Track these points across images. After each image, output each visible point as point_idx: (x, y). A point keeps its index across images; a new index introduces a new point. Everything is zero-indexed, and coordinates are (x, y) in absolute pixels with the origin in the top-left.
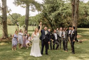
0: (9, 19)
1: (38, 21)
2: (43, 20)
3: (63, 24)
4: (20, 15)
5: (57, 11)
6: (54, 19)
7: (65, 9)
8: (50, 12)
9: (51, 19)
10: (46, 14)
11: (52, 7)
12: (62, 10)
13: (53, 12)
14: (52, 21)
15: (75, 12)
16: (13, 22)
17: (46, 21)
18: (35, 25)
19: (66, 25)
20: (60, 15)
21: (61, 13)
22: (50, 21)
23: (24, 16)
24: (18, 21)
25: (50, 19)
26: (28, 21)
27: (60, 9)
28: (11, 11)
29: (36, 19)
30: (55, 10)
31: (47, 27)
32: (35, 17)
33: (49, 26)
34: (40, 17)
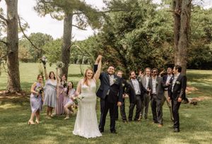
0: (24, 46)
1: (93, 52)
2: (105, 49)
3: (152, 59)
4: (48, 38)
5: (138, 28)
6: (130, 49)
7: (157, 24)
8: (122, 30)
9: (124, 47)
10: (112, 35)
11: (126, 20)
12: (150, 26)
13: (128, 31)
14: (125, 52)
15: (182, 31)
16: (33, 55)
17: (113, 52)
18: (86, 62)
19: (160, 63)
20: (145, 38)
21: (149, 34)
22: (121, 52)
23: (59, 40)
24: (44, 53)
25: (121, 48)
26: (69, 51)
27: (147, 23)
28: (27, 29)
29: (88, 48)
30: (134, 27)
31: (115, 66)
32: (86, 43)
33: (120, 65)
34: (98, 42)
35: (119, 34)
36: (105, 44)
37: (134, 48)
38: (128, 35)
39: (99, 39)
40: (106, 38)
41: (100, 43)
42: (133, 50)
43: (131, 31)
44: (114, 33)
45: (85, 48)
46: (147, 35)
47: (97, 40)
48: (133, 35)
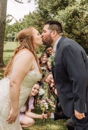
13: (61, 9)
26: (4, 23)
35: (53, 13)
36: (40, 21)
37: (67, 25)
38: (61, 13)
39: (35, 16)
40: (41, 14)
41: (36, 20)
42: (67, 27)
43: (64, 9)
44: (48, 10)
46: (80, 12)
47: (32, 17)
48: (66, 12)
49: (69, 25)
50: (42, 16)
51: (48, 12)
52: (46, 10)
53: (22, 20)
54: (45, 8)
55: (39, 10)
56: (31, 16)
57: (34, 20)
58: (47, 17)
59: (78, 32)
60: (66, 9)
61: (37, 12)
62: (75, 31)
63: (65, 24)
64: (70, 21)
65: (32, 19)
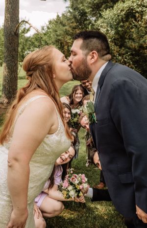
1: (57, 41)
10: (83, 14)
13: (107, 7)
20: (134, 17)
21: (139, 9)
34: (64, 25)
35: (94, 15)
36: (74, 28)
37: (117, 33)
38: (108, 14)
39: (65, 21)
40: (75, 17)
41: (67, 27)
42: (117, 36)
43: (112, 7)
44: (87, 11)
45: (45, 38)
46: (137, 12)
47: (61, 23)
48: (115, 12)
49: (121, 33)
50: (77, 21)
51: (86, 13)
52: (83, 10)
53: (45, 28)
54: (81, 7)
55: (71, 11)
56: (59, 22)
57: (65, 28)
58: (86, 22)
59: (135, 45)
60: (115, 7)
61: (69, 14)
62: (129, 43)
63: (113, 32)
64: (121, 27)
65: (61, 27)
